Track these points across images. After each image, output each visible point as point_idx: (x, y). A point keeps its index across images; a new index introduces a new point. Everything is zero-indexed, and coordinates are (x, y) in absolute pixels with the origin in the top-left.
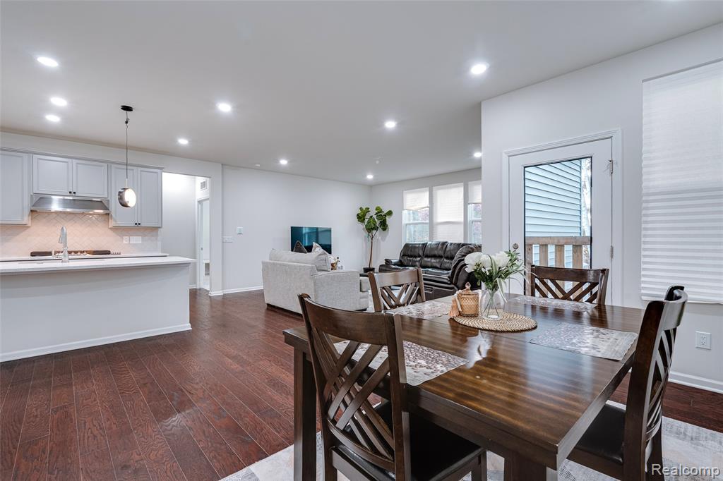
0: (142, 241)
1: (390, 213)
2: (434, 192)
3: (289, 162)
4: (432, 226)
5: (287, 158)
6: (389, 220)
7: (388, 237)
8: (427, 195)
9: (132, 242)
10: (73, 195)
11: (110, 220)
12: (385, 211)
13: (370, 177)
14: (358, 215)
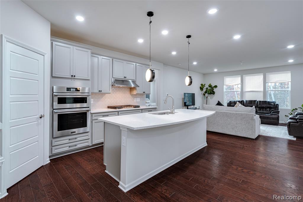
0: (140, 100)
1: (216, 87)
2: (244, 77)
3: (197, 63)
4: (242, 93)
5: (196, 61)
6: (215, 90)
7: (214, 97)
8: (239, 79)
9: (137, 101)
10: (125, 78)
11: (135, 91)
12: (213, 85)
13: (216, 70)
14: (200, 87)
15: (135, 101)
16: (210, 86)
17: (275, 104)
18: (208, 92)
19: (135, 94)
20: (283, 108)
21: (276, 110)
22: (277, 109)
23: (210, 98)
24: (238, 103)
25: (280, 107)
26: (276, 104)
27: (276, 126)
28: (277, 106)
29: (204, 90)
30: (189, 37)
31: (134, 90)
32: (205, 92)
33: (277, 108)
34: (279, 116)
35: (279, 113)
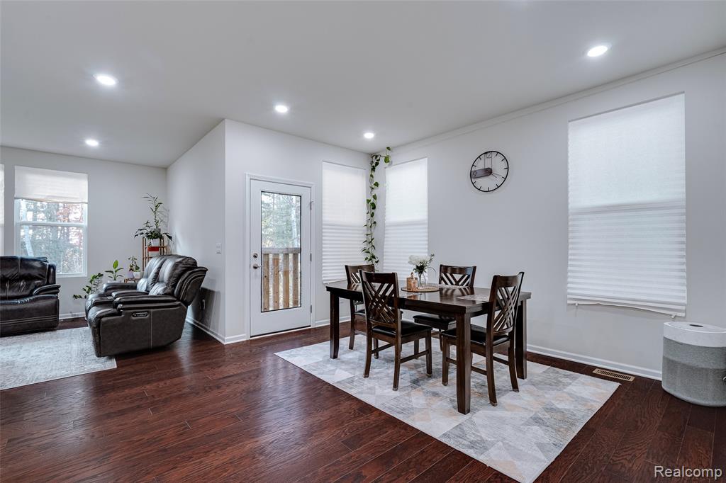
17: (45, 266)
20: (70, 274)
21: (48, 284)
22: (50, 281)
25: (60, 273)
26: (48, 264)
27: (48, 334)
28: (52, 270)
33: (51, 277)
34: (57, 303)
35: (57, 293)
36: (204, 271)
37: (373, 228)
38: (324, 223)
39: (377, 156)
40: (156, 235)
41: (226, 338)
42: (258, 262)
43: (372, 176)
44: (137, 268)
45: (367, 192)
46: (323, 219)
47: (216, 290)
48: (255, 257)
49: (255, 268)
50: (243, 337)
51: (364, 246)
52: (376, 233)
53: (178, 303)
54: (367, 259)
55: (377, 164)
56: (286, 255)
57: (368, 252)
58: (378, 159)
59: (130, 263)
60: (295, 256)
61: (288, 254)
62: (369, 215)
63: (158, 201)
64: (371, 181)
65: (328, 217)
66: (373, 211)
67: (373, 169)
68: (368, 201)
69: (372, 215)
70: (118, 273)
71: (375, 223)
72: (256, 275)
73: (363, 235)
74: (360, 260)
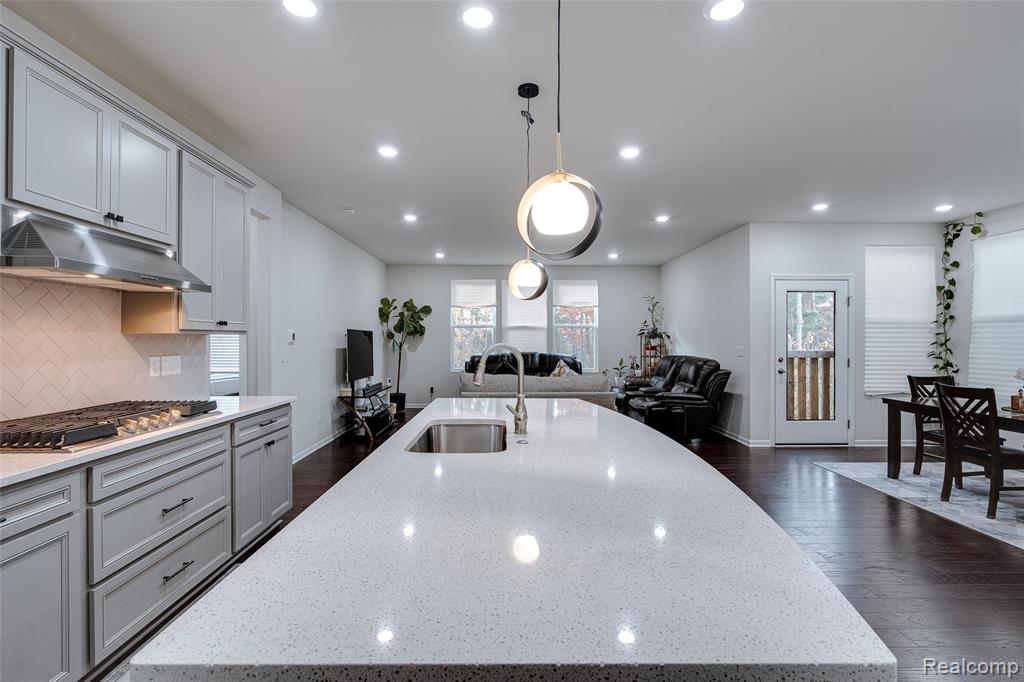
0: (183, 367)
1: (427, 310)
2: (503, 287)
4: (500, 330)
6: (426, 322)
8: (493, 289)
9: (164, 373)
10: (111, 223)
11: (173, 312)
12: (419, 305)
13: (440, 256)
14: (381, 310)
15: (152, 374)
16: (408, 305)
18: (409, 326)
19: (173, 330)
23: (409, 348)
24: (562, 363)
29: (393, 321)
30: (529, 91)
31: (169, 307)
32: (395, 328)
36: (728, 374)
37: (947, 325)
38: (867, 321)
39: (955, 226)
40: (654, 334)
41: (751, 441)
42: (783, 366)
43: (946, 253)
44: (637, 366)
45: (937, 276)
46: (867, 316)
47: (736, 392)
48: (780, 361)
49: (781, 372)
50: (768, 443)
51: (933, 349)
52: (953, 331)
53: (706, 401)
54: (936, 366)
55: (956, 236)
56: (814, 360)
57: (940, 358)
58: (959, 228)
59: (631, 361)
60: (826, 361)
61: (816, 359)
62: (942, 307)
63: (655, 301)
64: (945, 260)
65: (872, 313)
66: (949, 301)
67: (949, 243)
68: (940, 289)
69: (948, 307)
70: (623, 370)
71: (952, 317)
72: (781, 381)
73: (930, 335)
74: (927, 369)
